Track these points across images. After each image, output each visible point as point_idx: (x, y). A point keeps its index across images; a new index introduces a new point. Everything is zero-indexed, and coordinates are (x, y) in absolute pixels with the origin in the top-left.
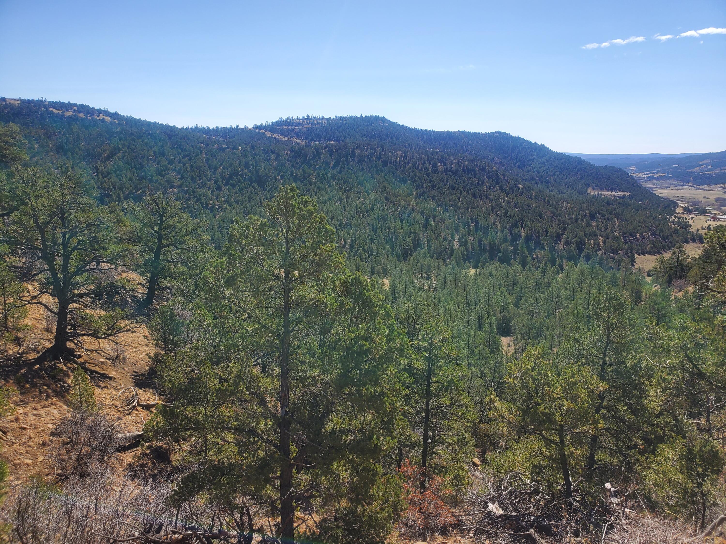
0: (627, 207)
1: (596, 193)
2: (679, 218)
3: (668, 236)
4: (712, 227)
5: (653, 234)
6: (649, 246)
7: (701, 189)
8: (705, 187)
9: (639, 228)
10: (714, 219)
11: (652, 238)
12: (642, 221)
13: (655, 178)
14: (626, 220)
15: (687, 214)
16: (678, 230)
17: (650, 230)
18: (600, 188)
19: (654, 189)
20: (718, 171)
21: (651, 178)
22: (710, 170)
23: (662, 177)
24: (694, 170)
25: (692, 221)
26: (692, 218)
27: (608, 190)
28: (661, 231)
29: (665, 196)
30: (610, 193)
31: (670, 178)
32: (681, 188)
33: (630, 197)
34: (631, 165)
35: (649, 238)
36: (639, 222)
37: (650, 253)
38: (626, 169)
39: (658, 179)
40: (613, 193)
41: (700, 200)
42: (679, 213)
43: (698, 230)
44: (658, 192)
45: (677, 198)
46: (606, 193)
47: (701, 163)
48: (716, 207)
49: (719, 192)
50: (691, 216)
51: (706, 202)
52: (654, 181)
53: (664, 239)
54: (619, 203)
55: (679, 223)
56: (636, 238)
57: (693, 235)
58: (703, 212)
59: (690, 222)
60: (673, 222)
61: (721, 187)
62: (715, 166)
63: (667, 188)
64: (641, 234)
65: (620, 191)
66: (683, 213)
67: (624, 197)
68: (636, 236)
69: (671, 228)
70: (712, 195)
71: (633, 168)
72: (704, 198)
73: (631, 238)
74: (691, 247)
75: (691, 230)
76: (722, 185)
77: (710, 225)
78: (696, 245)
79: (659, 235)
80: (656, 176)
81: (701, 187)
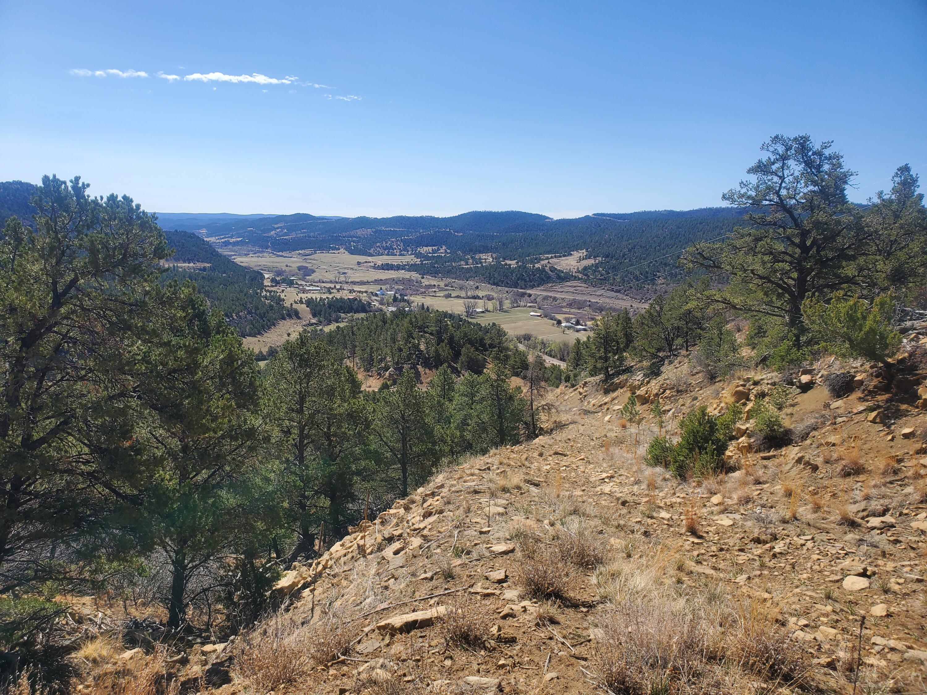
0: (213, 282)
1: (171, 265)
2: (270, 292)
3: (264, 314)
4: (304, 300)
5: (250, 313)
6: (248, 327)
7: (281, 256)
8: (284, 254)
9: (234, 307)
10: (304, 291)
11: (249, 317)
12: (235, 298)
13: (231, 243)
14: (218, 299)
15: (276, 286)
16: (272, 306)
17: (245, 308)
18: (174, 259)
19: (233, 257)
20: (293, 235)
21: (227, 244)
22: (286, 234)
23: (238, 242)
24: (270, 235)
25: (283, 294)
26: (283, 291)
27: (184, 262)
28: (257, 308)
29: (247, 265)
30: (187, 265)
31: (247, 243)
32: (261, 255)
33: (212, 269)
34: (201, 227)
35: (246, 317)
36: (233, 301)
37: (250, 335)
38: (197, 232)
39: (235, 244)
40: (192, 265)
41: (284, 268)
42: (268, 286)
43: (291, 304)
44: (238, 260)
45: (260, 268)
46: (183, 265)
47: (276, 226)
48: (300, 277)
49: (298, 260)
50: (281, 289)
51: (290, 271)
52: (230, 247)
53: (262, 318)
54: (203, 278)
55: (272, 298)
56: (233, 319)
57: (288, 311)
58: (291, 283)
59: (282, 296)
60: (266, 297)
61: (300, 254)
62: (291, 229)
63: (246, 255)
64: (237, 314)
65: (198, 261)
66: (272, 286)
67: (204, 269)
68: (232, 316)
69: (265, 304)
70: (293, 262)
71: (204, 231)
72: (287, 266)
73: (228, 320)
74: (289, 323)
75: (285, 305)
76: (300, 252)
77: (301, 298)
78: (293, 321)
79: (256, 314)
80: (232, 240)
81: (280, 253)
